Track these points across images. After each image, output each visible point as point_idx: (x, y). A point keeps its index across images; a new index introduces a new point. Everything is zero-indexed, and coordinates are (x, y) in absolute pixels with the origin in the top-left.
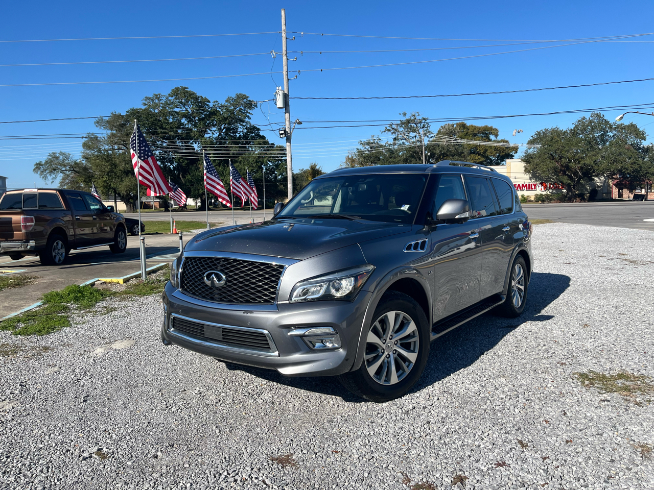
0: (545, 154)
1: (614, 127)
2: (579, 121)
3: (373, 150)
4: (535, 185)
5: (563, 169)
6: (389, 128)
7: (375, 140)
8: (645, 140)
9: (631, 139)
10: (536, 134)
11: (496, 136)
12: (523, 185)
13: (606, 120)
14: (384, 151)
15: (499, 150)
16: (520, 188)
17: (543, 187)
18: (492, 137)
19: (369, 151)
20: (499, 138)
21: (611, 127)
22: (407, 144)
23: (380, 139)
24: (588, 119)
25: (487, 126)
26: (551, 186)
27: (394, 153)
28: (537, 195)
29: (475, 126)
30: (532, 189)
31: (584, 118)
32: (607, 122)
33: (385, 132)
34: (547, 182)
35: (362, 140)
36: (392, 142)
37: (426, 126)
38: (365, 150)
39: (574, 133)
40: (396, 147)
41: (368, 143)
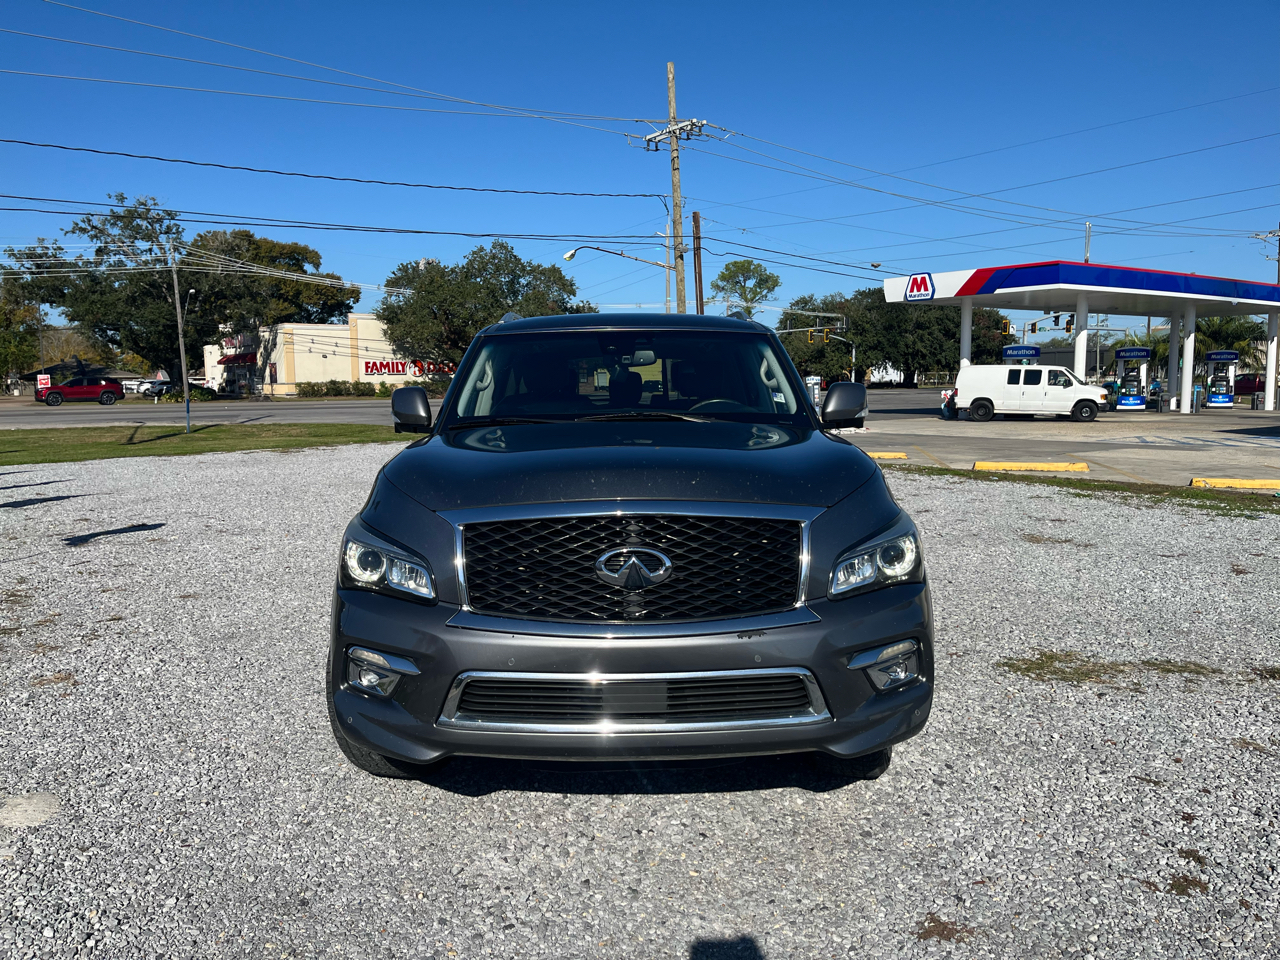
0: (423, 307)
1: (529, 268)
2: (474, 253)
3: (42, 273)
4: (403, 365)
5: (453, 337)
6: (83, 225)
7: (47, 248)
8: (574, 295)
9: (554, 293)
10: (400, 269)
11: (317, 265)
12: (381, 364)
13: (515, 256)
14: (73, 276)
15: (324, 294)
16: (377, 369)
17: (417, 369)
18: (308, 267)
19: (32, 273)
20: (323, 270)
21: (523, 269)
22: (130, 265)
23: (60, 249)
24: (488, 251)
25: (296, 244)
26: (431, 367)
27: (100, 283)
28: (409, 383)
29: (272, 242)
30: (398, 371)
31: (482, 249)
32: (518, 260)
33: (73, 232)
34: (424, 359)
35: (13, 246)
36: (92, 258)
37: (174, 230)
38: (23, 269)
39: (468, 272)
40: (103, 268)
41: (31, 256)
